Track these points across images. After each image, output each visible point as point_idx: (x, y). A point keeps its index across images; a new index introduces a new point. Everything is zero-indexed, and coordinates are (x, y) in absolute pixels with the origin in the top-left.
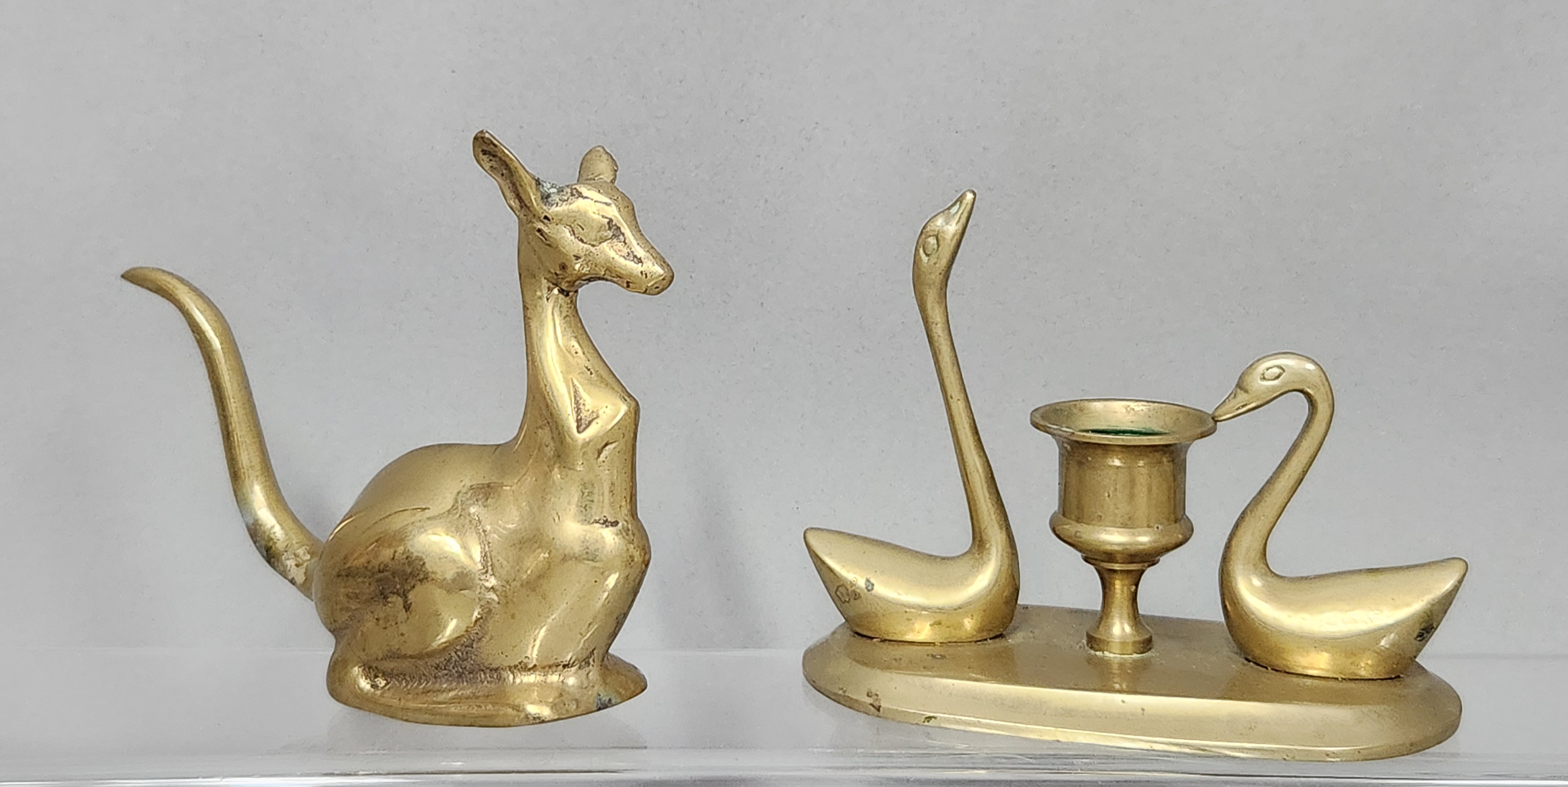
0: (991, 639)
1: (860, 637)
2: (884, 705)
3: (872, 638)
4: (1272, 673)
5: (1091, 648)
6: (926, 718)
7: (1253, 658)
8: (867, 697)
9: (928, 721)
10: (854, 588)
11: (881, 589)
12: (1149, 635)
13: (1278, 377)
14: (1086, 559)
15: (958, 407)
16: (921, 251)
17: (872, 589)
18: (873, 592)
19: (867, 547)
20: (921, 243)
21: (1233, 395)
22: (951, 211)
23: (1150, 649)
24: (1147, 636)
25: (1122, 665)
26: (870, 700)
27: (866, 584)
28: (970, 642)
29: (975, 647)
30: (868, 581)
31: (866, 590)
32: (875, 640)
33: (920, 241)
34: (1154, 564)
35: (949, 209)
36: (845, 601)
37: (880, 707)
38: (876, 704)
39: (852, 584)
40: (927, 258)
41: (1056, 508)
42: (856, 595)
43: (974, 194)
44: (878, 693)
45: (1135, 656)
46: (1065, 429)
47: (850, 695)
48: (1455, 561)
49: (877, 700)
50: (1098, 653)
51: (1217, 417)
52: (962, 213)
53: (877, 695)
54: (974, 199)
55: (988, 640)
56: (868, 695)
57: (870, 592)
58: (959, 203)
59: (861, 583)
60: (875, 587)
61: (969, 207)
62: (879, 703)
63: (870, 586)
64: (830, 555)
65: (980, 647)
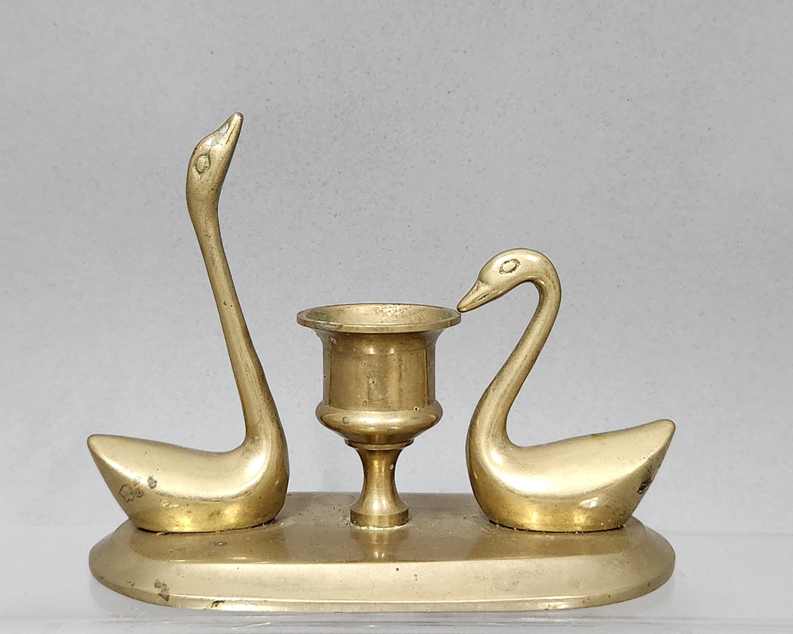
0: (265, 524)
1: (144, 533)
2: (173, 594)
3: (156, 532)
4: (517, 533)
5: (357, 524)
6: (214, 603)
7: (499, 521)
8: (155, 588)
9: (216, 606)
10: (137, 487)
11: (163, 486)
12: (406, 509)
13: (514, 269)
14: (351, 443)
15: (231, 312)
16: (194, 170)
17: (155, 486)
18: (156, 489)
19: (147, 448)
20: (193, 162)
21: (475, 288)
22: (221, 132)
23: (407, 521)
24: (405, 510)
25: (380, 537)
26: (157, 591)
27: (148, 482)
28: (247, 528)
29: (251, 532)
30: (150, 478)
31: (149, 488)
32: (158, 534)
33: (193, 160)
34: (409, 443)
35: (219, 130)
36: (129, 500)
37: (168, 596)
38: (165, 593)
39: (136, 484)
40: (200, 176)
41: (322, 399)
42: (140, 493)
43: (242, 116)
44: (166, 583)
45: (396, 528)
46: (331, 323)
47: (139, 588)
48: (665, 422)
49: (165, 590)
50: (363, 528)
51: (461, 308)
52: (232, 133)
53: (164, 585)
54: (242, 120)
55: (263, 525)
56: (156, 586)
57: (152, 490)
58: (228, 124)
59: (144, 482)
60: (158, 484)
61: (237, 126)
62: (168, 593)
63: (153, 483)
64: (113, 457)
65: (256, 531)
